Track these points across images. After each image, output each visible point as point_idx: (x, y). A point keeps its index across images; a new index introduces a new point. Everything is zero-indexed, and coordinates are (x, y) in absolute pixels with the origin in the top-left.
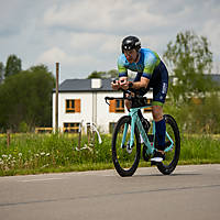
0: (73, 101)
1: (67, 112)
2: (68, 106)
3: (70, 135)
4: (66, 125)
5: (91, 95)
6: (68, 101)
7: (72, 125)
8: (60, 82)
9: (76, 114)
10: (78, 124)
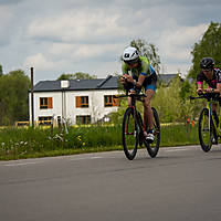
0: (46, 99)
1: (41, 108)
2: (41, 103)
3: (44, 127)
4: (40, 119)
5: (60, 94)
6: (41, 99)
7: (46, 118)
8: (35, 84)
9: (49, 110)
10: (50, 118)
